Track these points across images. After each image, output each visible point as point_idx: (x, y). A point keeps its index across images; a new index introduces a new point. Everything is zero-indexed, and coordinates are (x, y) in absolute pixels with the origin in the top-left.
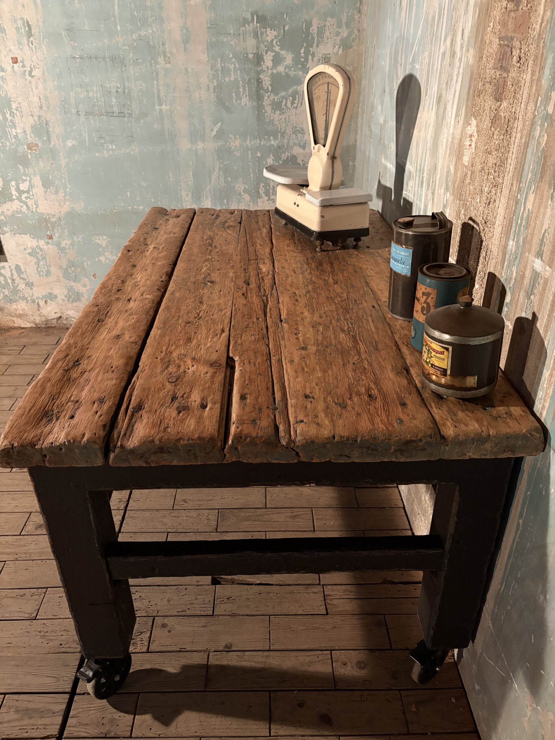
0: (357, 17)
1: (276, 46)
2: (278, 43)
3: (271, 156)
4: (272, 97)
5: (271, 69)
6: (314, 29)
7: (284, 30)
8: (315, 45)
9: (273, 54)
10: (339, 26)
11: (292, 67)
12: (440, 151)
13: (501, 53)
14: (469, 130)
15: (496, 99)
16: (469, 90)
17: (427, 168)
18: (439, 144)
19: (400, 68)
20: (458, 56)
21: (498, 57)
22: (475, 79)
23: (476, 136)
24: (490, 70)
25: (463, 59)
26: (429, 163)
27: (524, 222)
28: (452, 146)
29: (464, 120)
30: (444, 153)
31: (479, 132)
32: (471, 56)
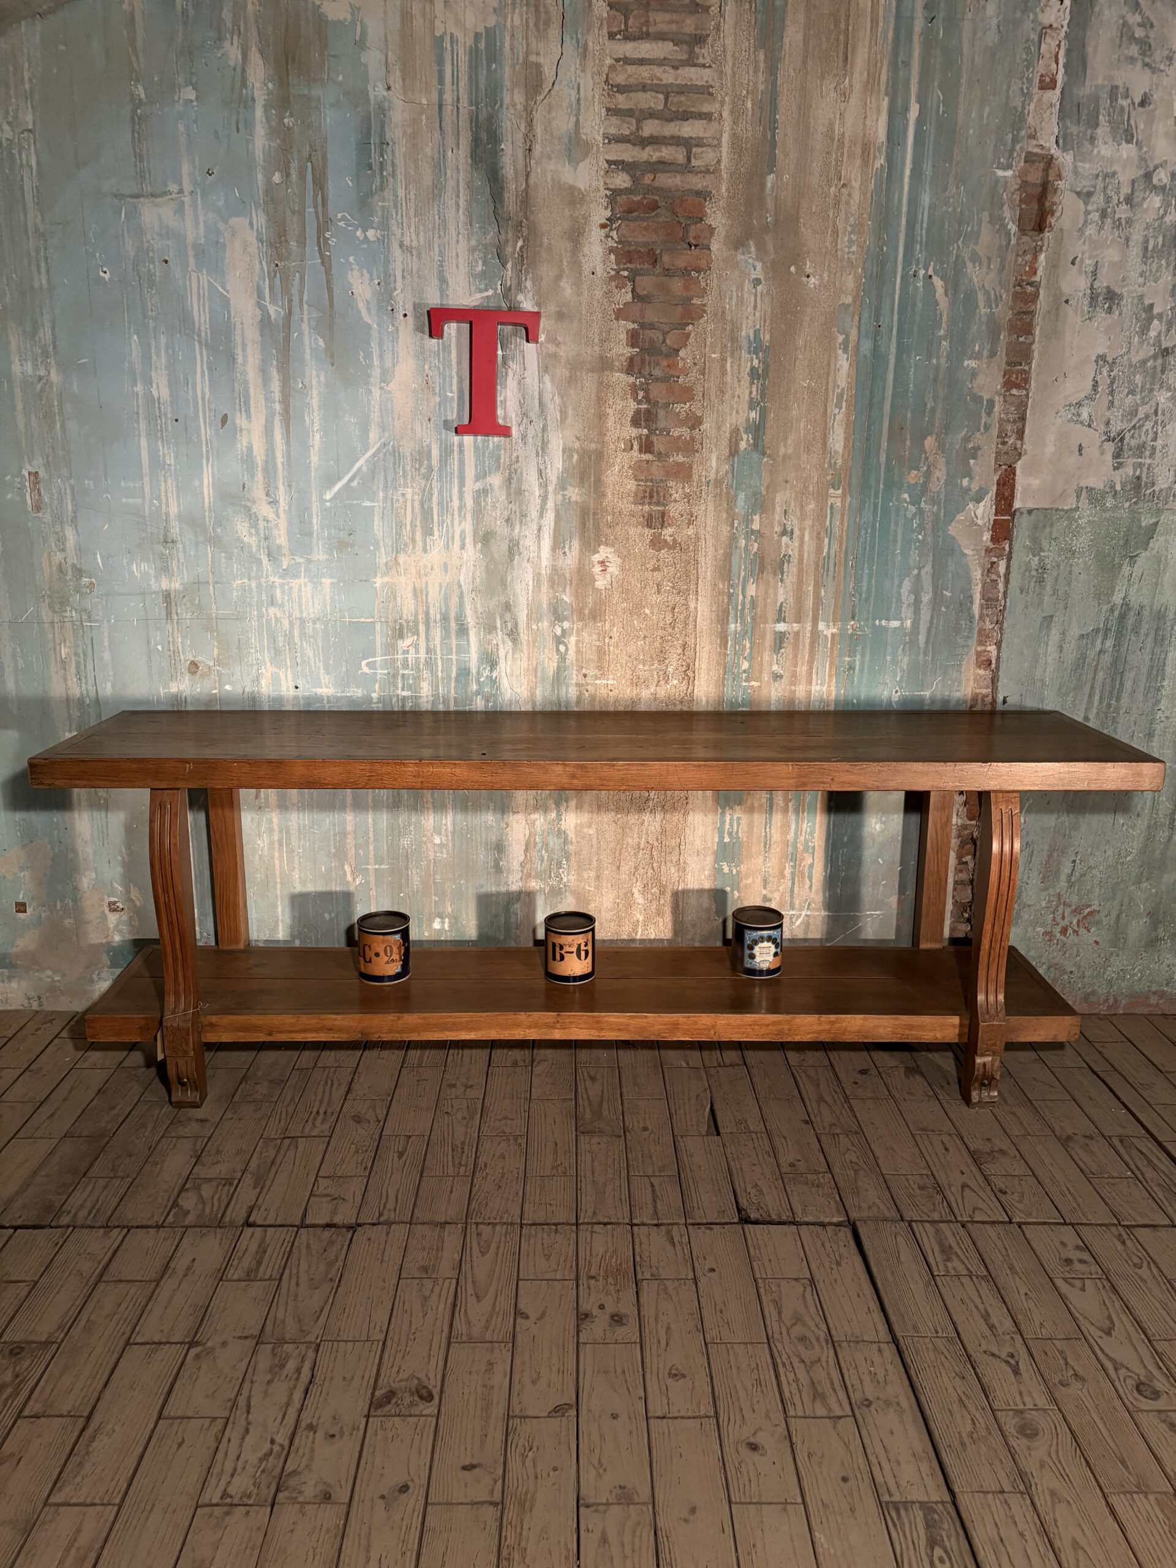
12: (518, 587)
13: (645, 491)
14: (596, 558)
15: (649, 526)
16: (583, 524)
17: (476, 612)
18: (512, 581)
19: (268, 506)
20: (537, 494)
21: (641, 495)
22: (595, 514)
23: (619, 561)
24: (626, 506)
25: (551, 497)
26: (479, 606)
27: (748, 606)
28: (556, 577)
29: (581, 550)
30: (531, 588)
31: (625, 556)
32: (574, 493)
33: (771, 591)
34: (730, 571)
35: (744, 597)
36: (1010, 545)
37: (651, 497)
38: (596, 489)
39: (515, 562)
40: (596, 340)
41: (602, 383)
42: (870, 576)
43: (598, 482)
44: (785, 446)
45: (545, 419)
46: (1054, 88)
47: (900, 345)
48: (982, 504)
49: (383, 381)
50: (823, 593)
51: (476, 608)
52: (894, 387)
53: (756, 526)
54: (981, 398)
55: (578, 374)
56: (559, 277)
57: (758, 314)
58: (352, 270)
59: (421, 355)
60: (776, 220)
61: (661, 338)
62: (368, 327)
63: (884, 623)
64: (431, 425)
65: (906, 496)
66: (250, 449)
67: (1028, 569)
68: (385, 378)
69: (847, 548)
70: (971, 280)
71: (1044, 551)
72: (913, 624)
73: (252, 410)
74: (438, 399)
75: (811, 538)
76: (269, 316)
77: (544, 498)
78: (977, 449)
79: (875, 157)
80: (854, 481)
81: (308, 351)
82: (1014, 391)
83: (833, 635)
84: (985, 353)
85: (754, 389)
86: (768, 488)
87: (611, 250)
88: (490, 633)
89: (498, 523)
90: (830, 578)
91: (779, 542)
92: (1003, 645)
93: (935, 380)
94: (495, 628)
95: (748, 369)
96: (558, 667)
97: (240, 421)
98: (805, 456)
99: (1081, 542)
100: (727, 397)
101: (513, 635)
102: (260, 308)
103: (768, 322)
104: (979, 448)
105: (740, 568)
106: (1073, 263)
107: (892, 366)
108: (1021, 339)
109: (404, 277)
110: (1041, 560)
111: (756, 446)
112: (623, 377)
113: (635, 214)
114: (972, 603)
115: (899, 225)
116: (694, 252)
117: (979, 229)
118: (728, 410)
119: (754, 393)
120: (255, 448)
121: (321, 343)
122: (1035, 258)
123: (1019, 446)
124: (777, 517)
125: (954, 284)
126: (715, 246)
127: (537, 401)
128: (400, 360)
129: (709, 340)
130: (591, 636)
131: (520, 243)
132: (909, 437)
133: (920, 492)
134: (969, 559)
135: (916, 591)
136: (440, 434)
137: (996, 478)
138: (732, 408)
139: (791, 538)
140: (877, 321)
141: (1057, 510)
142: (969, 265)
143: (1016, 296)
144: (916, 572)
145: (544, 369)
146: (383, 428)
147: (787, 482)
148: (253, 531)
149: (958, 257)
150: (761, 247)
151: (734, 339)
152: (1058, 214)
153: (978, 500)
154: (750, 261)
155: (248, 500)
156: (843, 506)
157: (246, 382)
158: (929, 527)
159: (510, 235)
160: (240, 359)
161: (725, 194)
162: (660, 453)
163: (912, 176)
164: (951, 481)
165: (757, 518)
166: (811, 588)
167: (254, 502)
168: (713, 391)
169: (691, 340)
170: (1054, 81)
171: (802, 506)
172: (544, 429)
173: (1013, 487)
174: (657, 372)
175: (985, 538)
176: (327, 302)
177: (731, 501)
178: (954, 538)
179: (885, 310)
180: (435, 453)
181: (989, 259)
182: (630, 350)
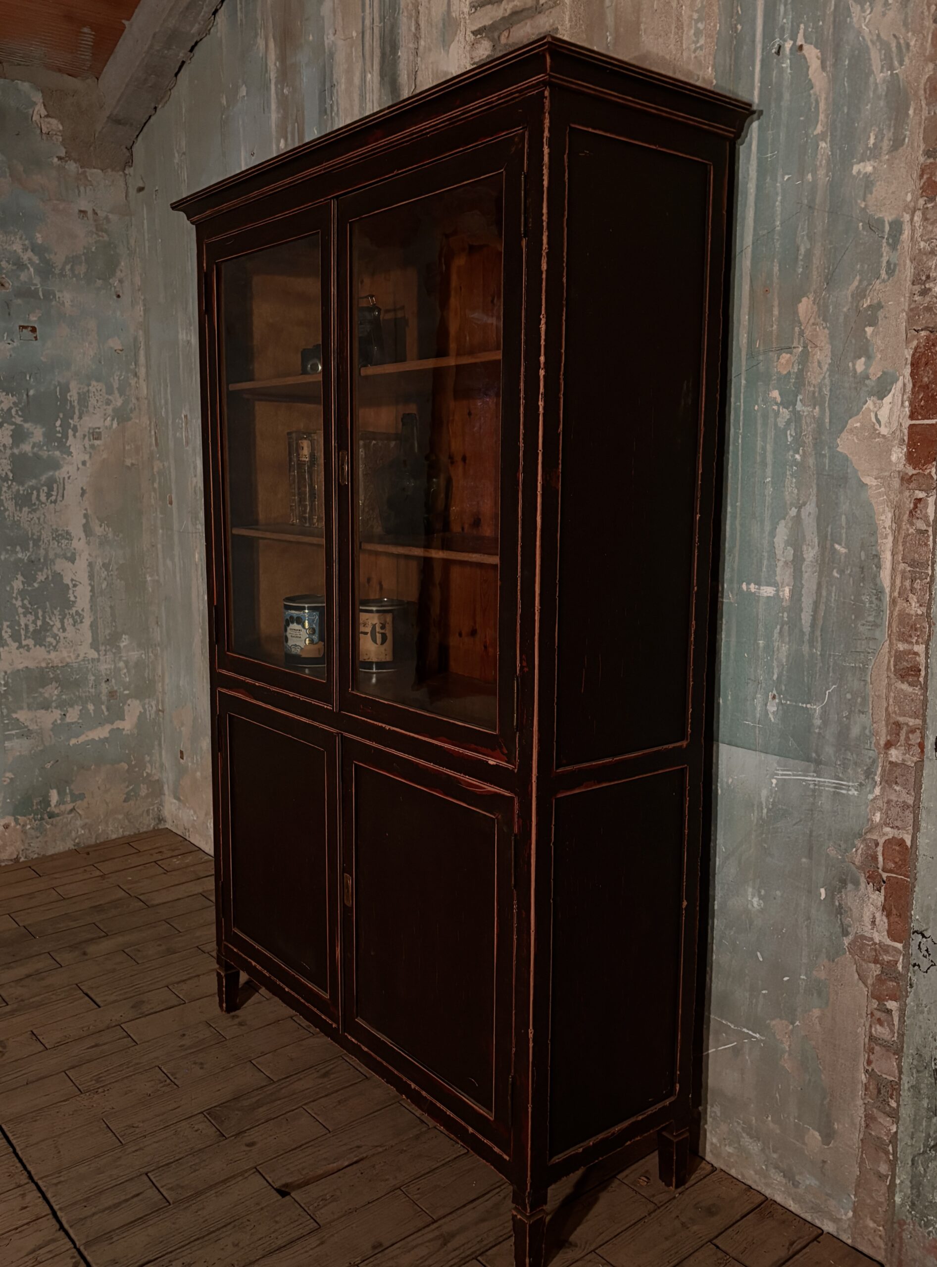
0: (133, 382)
1: (17, 416)
2: (20, 413)
3: (20, 577)
4: (15, 487)
5: (11, 448)
6: (73, 395)
7: (27, 395)
8: (76, 416)
9: (13, 427)
10: (110, 391)
11: (43, 445)
47: (761, 164)
48: (888, 399)
63: (753, 588)
65: (775, 394)
70: (859, 32)
72: (792, 592)
78: (878, 307)
84: (886, 145)
93: (811, 207)
104: (879, 306)
107: (752, 198)
114: (879, 567)
125: (833, 49)
132: (776, 303)
133: (795, 387)
134: (871, 492)
135: (796, 542)
137: (908, 354)
142: (856, 10)
144: (793, 512)
153: (881, 392)
161: (568, 26)
164: (838, 366)
175: (894, 458)
178: (846, 459)
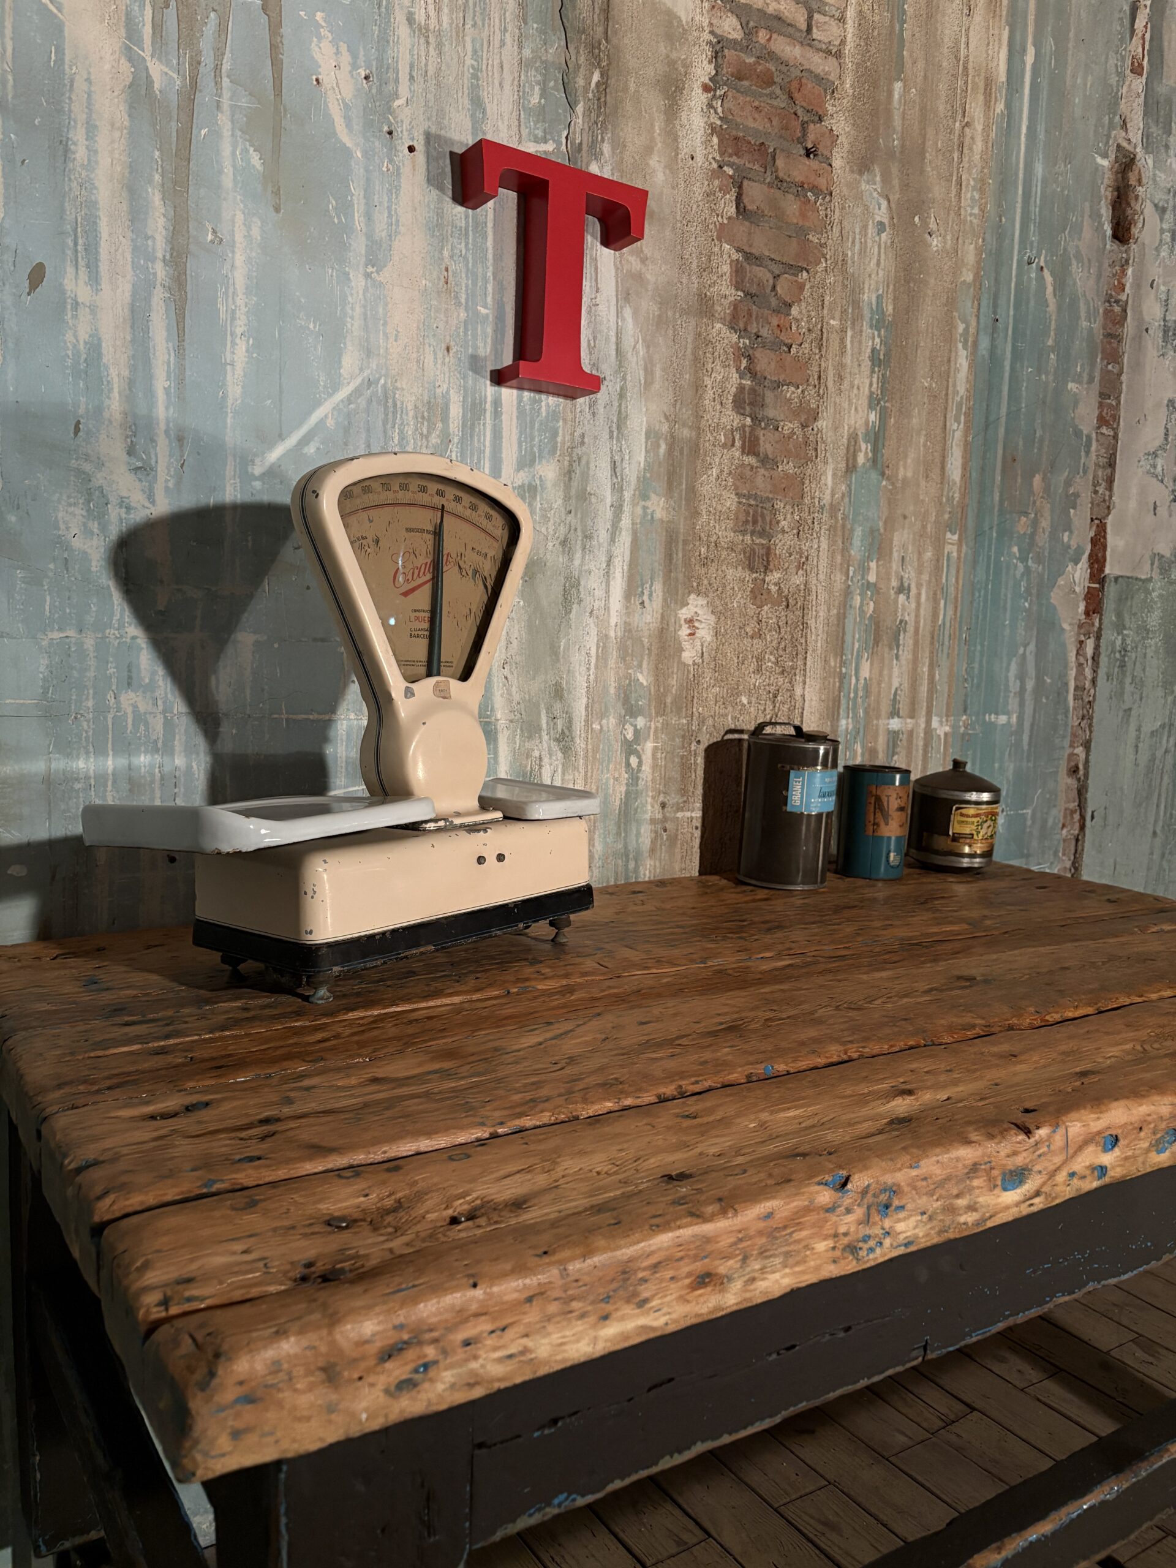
12: (577, 659)
13: (748, 513)
14: (684, 613)
15: (752, 569)
16: (669, 557)
17: (510, 701)
18: (567, 647)
19: (131, 477)
20: (608, 501)
21: (742, 517)
22: (685, 542)
23: (712, 619)
24: (725, 533)
25: (627, 508)
26: (514, 689)
27: (861, 693)
28: (629, 643)
29: (665, 600)
30: (593, 661)
31: (720, 613)
32: (658, 506)
33: (886, 672)
34: (843, 642)
35: (857, 680)
36: (1100, 620)
37: (755, 522)
38: (688, 500)
39: (573, 616)
40: (694, 266)
41: (700, 335)
42: (982, 655)
43: (692, 490)
44: (905, 468)
45: (624, 378)
46: (1141, 74)
47: (1014, 348)
48: (1079, 566)
49: (370, 262)
50: (937, 677)
51: (509, 694)
52: (1008, 404)
53: (872, 578)
54: (1081, 431)
55: (670, 313)
56: (649, 150)
57: (881, 273)
58: (320, 38)
59: (437, 228)
60: (903, 146)
61: (771, 281)
62: (347, 153)
63: (993, 716)
64: (450, 359)
65: (1015, 549)
66: (95, 347)
67: (1113, 651)
68: (376, 256)
69: (961, 616)
70: (1075, 284)
71: (1125, 629)
72: (1018, 718)
73: (103, 267)
74: (463, 315)
75: (927, 599)
76: (150, 82)
77: (618, 509)
79: (996, 100)
80: (971, 523)
81: (228, 170)
82: (1104, 430)
83: (946, 734)
84: (1085, 377)
85: (875, 380)
86: (885, 523)
87: (714, 130)
88: (530, 738)
89: (550, 544)
90: (945, 656)
91: (896, 601)
92: (1093, 744)
93: (1044, 402)
94: (539, 729)
95: (869, 350)
96: (627, 793)
97: (75, 284)
98: (923, 483)
99: (1154, 619)
100: (846, 385)
101: (564, 740)
102: (130, 60)
103: (891, 287)
104: (1078, 495)
105: (854, 637)
106: (1152, 287)
107: (1007, 375)
108: (1110, 367)
109: (412, 78)
110: (1124, 640)
111: (874, 461)
112: (725, 332)
113: (746, 83)
114: (1067, 692)
115: (1016, 193)
116: (813, 163)
117: (1082, 221)
118: (846, 405)
119: (875, 385)
120: (107, 348)
121: (255, 160)
122: (1123, 272)
123: (1107, 498)
124: (894, 566)
125: (1061, 284)
126: (837, 163)
127: (614, 347)
128: (402, 229)
129: (827, 298)
130: (673, 740)
131: (596, 77)
132: (1019, 472)
133: (1029, 545)
134: (1066, 635)
135: (1022, 677)
136: (465, 377)
137: (1092, 534)
138: (850, 403)
139: (908, 597)
140: (995, 313)
141: (1137, 579)
142: (1074, 262)
143: (1107, 312)
144: (1021, 651)
145: (625, 296)
146: (369, 352)
147: (905, 517)
148: (95, 526)
149: (1065, 249)
150: (886, 179)
151: (856, 304)
152: (1140, 225)
153: (1076, 562)
154: (875, 194)
155: (87, 458)
156: (959, 558)
157: (92, 205)
158: (1034, 591)
159: (582, 60)
160: (80, 154)
161: (850, 92)
162: (767, 456)
163: (1028, 135)
164: (1054, 536)
165: (873, 565)
166: (926, 669)
167: (100, 465)
168: (831, 373)
169: (807, 293)
170: (1141, 65)
171: (920, 553)
172: (622, 396)
173: (1104, 547)
174: (764, 332)
175: (1079, 610)
176: (269, 83)
177: (847, 540)
178: (1055, 608)
179: (1002, 301)
180: (456, 411)
181: (1089, 260)
182: (733, 291)
